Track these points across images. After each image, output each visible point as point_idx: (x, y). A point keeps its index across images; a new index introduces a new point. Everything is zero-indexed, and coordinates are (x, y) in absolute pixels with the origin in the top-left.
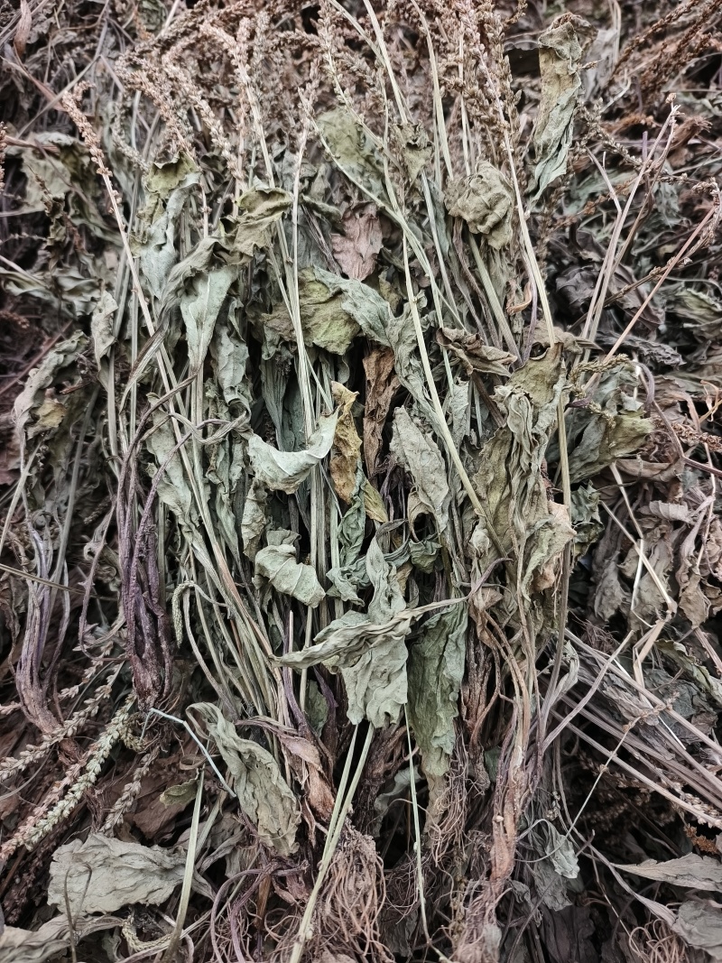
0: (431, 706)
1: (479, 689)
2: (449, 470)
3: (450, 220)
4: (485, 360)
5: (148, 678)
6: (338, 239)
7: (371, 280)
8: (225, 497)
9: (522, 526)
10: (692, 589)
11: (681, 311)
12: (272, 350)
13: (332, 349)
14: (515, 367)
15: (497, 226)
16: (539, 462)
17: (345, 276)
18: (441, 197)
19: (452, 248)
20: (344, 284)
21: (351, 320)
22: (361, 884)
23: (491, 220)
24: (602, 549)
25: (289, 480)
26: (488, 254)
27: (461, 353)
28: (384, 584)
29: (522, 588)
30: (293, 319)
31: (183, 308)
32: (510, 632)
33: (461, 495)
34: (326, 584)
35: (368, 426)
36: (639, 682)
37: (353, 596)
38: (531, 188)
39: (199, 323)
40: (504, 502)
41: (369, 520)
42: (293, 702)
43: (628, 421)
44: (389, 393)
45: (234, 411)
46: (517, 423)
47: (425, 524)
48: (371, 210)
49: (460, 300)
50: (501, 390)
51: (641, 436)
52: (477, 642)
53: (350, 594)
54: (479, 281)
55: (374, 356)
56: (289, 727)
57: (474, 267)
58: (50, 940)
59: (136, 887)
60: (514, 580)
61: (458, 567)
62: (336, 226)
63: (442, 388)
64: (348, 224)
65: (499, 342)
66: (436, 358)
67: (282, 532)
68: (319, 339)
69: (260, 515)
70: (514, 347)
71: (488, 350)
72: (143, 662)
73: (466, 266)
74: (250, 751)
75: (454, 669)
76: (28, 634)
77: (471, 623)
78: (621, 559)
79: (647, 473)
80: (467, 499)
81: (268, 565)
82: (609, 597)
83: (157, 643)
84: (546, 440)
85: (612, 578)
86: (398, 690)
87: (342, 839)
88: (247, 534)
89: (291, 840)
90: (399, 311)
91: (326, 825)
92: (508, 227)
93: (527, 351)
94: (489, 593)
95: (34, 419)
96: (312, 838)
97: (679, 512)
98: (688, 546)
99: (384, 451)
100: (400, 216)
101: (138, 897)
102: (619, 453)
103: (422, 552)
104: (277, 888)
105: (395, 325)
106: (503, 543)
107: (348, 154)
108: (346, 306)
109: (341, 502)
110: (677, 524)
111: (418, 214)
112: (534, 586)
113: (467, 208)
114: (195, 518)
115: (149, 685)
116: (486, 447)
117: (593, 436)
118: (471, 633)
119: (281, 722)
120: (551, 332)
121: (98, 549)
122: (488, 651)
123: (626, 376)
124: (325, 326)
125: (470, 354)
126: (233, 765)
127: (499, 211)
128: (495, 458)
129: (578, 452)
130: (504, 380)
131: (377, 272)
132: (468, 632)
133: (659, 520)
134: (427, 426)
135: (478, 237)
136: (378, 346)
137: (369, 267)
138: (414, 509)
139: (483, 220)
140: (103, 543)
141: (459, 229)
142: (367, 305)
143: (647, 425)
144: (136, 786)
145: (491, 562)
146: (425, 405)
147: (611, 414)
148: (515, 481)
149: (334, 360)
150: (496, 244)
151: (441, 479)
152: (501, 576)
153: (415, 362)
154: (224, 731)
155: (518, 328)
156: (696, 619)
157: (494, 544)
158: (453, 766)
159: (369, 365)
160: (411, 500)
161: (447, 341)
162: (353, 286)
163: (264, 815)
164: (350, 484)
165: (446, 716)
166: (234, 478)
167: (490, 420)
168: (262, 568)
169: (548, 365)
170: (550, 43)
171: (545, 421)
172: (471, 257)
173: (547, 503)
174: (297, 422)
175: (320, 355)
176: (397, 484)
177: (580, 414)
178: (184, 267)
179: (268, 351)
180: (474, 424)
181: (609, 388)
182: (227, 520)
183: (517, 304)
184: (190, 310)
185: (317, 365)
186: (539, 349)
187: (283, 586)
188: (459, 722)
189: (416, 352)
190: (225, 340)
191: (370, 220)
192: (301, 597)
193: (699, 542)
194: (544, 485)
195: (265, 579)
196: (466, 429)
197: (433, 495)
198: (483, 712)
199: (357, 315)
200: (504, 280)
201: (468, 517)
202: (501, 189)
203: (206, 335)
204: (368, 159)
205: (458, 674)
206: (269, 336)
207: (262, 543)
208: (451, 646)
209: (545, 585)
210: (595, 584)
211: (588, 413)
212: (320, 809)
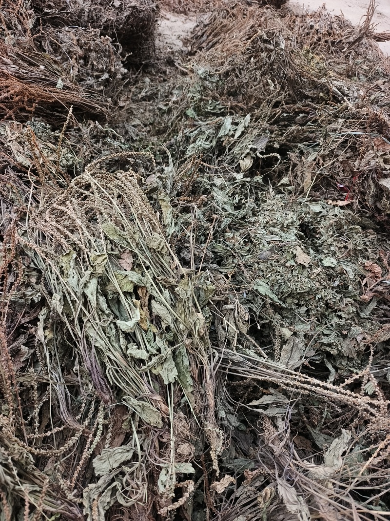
0: (184, 375)
1: (194, 366)
2: (170, 312)
3: (150, 249)
4: (170, 282)
5: (107, 397)
6: (120, 260)
7: (133, 269)
8: (114, 339)
9: (191, 321)
10: (241, 325)
11: (216, 250)
12: (111, 296)
13: (129, 291)
14: (178, 282)
15: (163, 248)
16: (191, 304)
17: (126, 270)
18: (145, 243)
19: (152, 256)
20: (127, 273)
21: (132, 282)
22: (183, 424)
23: (161, 247)
24: (216, 323)
25: (131, 329)
26: (162, 255)
27: (163, 282)
28: (163, 346)
29: (196, 336)
30: (116, 286)
31: (85, 292)
32: (197, 349)
33: (175, 318)
34: (148, 352)
35: (144, 308)
36: (235, 352)
37: (156, 352)
38: (167, 235)
39: (92, 295)
40: (186, 316)
41: (154, 333)
42: (149, 387)
43: (209, 287)
44: (147, 298)
45: (108, 316)
46: (183, 296)
47: (168, 329)
48: (127, 251)
49: (158, 268)
50: (176, 289)
51: (213, 290)
52: (189, 353)
53: (155, 352)
54: (161, 262)
55: (140, 289)
56: (150, 393)
57: (159, 259)
58: (102, 484)
59: (122, 457)
60: (194, 336)
61: (179, 336)
62: (118, 257)
63: (161, 292)
64: (122, 256)
65: (171, 277)
66: (157, 284)
67: (131, 344)
68: (125, 290)
69: (125, 341)
70: (176, 277)
71: (170, 280)
72: (105, 393)
73: (157, 260)
74: (142, 404)
75: (186, 363)
76: (61, 403)
77: (187, 349)
78: (222, 324)
79: (219, 299)
80: (176, 318)
81: (132, 352)
82: (222, 335)
83: (106, 386)
84: (191, 298)
85: (221, 329)
86: (175, 372)
87: (174, 417)
88: (123, 347)
89: (161, 422)
90: (143, 276)
91: (169, 415)
92: (165, 248)
93: (179, 277)
94: (189, 340)
95: (46, 337)
96: (166, 420)
97: (230, 306)
98: (236, 314)
99: (151, 313)
100: (136, 251)
101: (124, 459)
102: (211, 296)
103: (169, 336)
104: (161, 439)
105: (144, 280)
106: (188, 327)
107: (113, 235)
108: (130, 279)
109: (144, 330)
110: (232, 309)
111: (141, 250)
112: (199, 335)
113: (153, 245)
114: (107, 348)
115: (108, 399)
116: (177, 304)
117: (202, 294)
118: (188, 352)
119: (148, 393)
120: (184, 270)
121: (78, 368)
122: (193, 355)
123: (205, 275)
124: (125, 285)
125: (165, 282)
126: (139, 409)
127: (162, 245)
128: (180, 306)
129: (200, 299)
130: (176, 286)
131: (133, 266)
132: (187, 352)
133: (227, 310)
134: (161, 303)
135: (158, 252)
136: (140, 287)
137: (131, 266)
138: (164, 326)
139: (159, 248)
140: (78, 366)
141: (152, 251)
142: (135, 277)
143: (214, 287)
144: (110, 434)
145: (187, 332)
146: (159, 298)
147: (204, 287)
148: (186, 310)
149: (130, 294)
150: (163, 253)
151: (169, 315)
152: (190, 335)
153: (152, 288)
154: (134, 401)
155: (175, 272)
156: (245, 332)
157: (186, 327)
158: (194, 388)
159: (139, 292)
160: (162, 324)
161: (159, 280)
162: (129, 273)
163: (151, 419)
164: (146, 325)
165: (188, 376)
166: (114, 333)
167: (175, 297)
168: (131, 354)
169: (186, 279)
170: (161, 198)
171: (189, 293)
172: (158, 256)
173: (196, 314)
174: (123, 314)
175: (125, 293)
176: (157, 320)
177: (197, 290)
178: (83, 281)
179: (110, 297)
180: (171, 299)
181: (202, 280)
182: (116, 346)
183: (173, 266)
184: (88, 292)
185: (125, 296)
186: (182, 276)
187: (138, 357)
188: (191, 376)
189: (152, 285)
190: (100, 297)
191: (128, 253)
192: (143, 358)
193: (238, 313)
194: (194, 310)
195: (132, 357)
196: (171, 302)
197: (168, 320)
198: (197, 372)
199: (133, 280)
200: (168, 260)
201: (178, 323)
202: (161, 239)
203: (95, 298)
204: (119, 235)
205: (188, 363)
206: (110, 292)
207: (127, 348)
208: (184, 357)
209: (202, 334)
210: (217, 333)
211: (200, 288)
212: (166, 412)
